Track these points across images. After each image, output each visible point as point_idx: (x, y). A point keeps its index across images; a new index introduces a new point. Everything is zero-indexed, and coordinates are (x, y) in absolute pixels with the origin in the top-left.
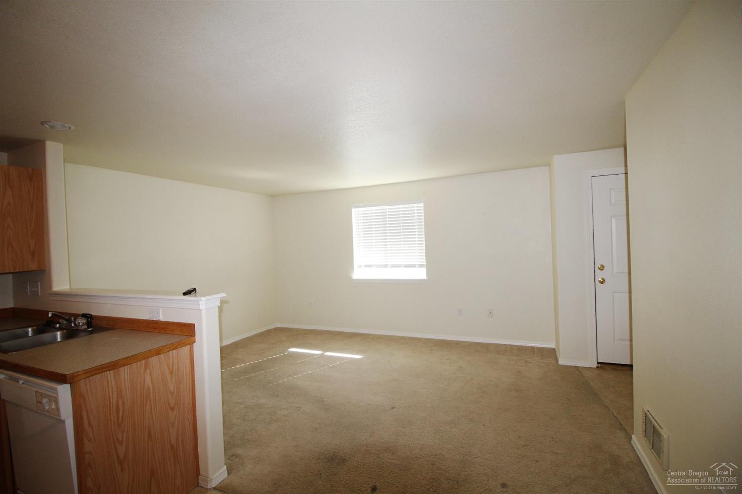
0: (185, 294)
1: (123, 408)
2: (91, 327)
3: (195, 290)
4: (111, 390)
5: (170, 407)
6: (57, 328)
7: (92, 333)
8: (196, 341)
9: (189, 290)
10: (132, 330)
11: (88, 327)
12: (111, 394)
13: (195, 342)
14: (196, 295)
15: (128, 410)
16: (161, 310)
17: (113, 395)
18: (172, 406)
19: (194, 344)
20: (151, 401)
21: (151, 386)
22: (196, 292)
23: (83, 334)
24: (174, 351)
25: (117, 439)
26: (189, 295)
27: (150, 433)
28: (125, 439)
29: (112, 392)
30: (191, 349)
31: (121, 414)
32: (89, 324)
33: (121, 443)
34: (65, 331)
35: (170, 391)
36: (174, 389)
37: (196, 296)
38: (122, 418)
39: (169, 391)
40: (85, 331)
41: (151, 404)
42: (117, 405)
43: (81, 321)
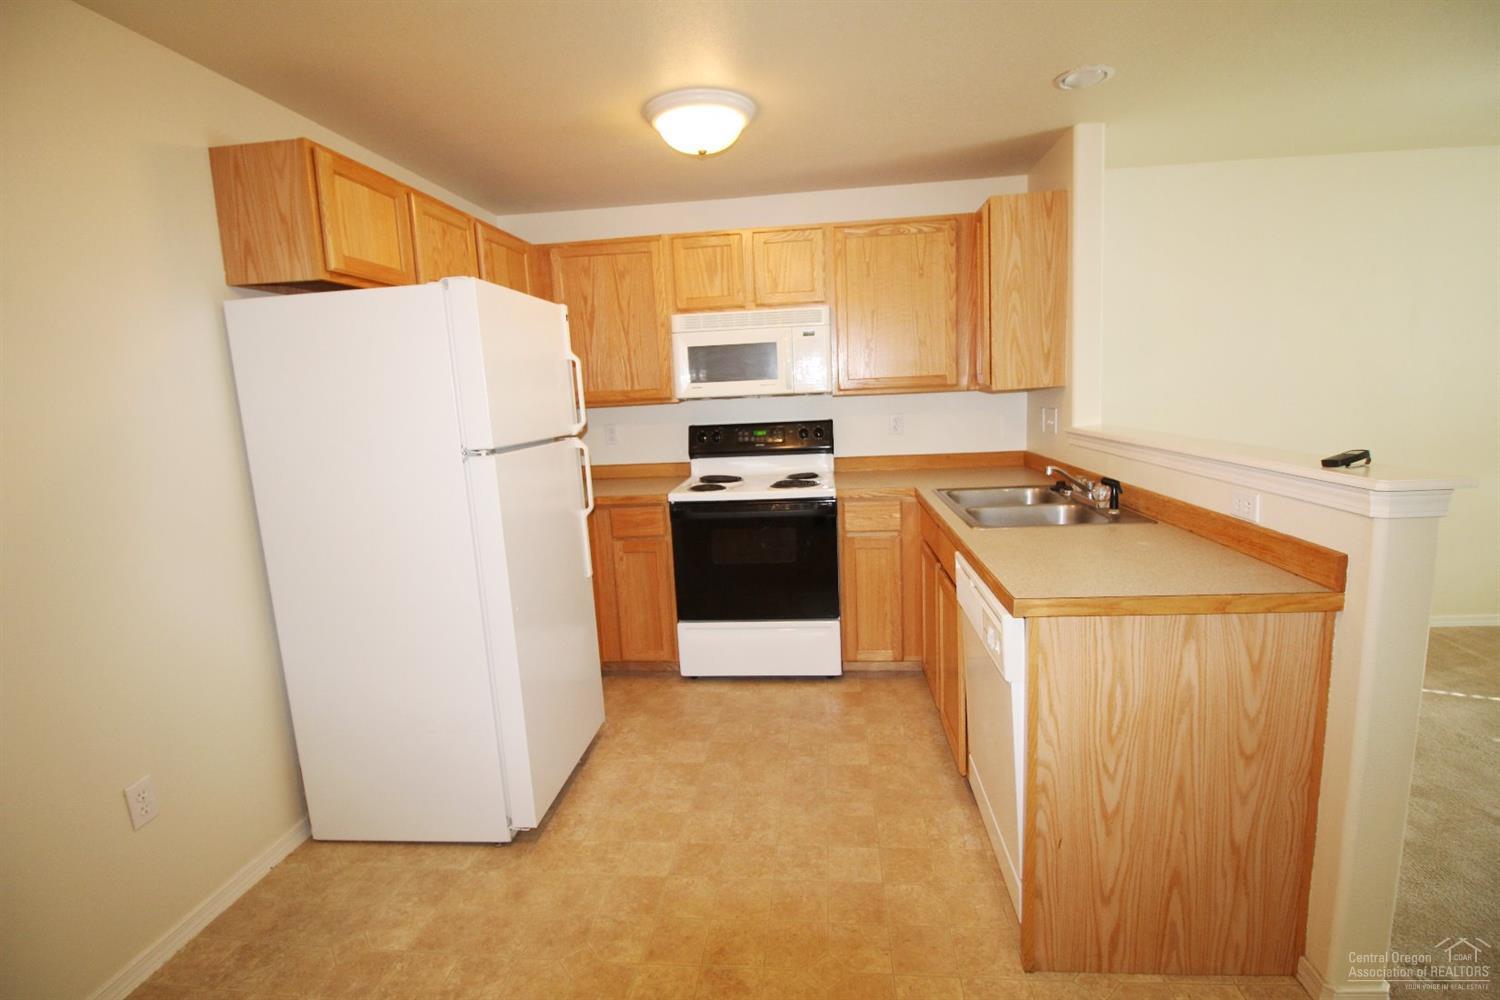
0: (1328, 463)
1: (1124, 707)
2: (1117, 508)
3: (1365, 455)
4: (1100, 659)
5: (1242, 753)
6: (1066, 497)
7: (1116, 519)
8: (1345, 605)
9: (1344, 454)
10: (1191, 531)
11: (1111, 507)
12: (1100, 666)
13: (1340, 608)
14: (1368, 469)
15: (1135, 716)
16: (1258, 497)
17: (1103, 670)
18: (1249, 751)
19: (1338, 613)
20: (1192, 716)
21: (1195, 682)
22: (1369, 462)
23: (1101, 519)
24: (1271, 616)
25: (1104, 765)
26: (1343, 468)
27: (1180, 788)
28: (1121, 771)
29: (1104, 663)
30: (1324, 624)
31: (1117, 717)
32: (1114, 502)
33: (1112, 779)
34: (1073, 506)
35: (1247, 716)
36: (1259, 712)
37: (1366, 474)
38: (1120, 728)
39: (1245, 710)
40: (1103, 513)
41: (1192, 724)
42: (1111, 696)
43: (1103, 493)
